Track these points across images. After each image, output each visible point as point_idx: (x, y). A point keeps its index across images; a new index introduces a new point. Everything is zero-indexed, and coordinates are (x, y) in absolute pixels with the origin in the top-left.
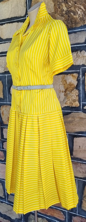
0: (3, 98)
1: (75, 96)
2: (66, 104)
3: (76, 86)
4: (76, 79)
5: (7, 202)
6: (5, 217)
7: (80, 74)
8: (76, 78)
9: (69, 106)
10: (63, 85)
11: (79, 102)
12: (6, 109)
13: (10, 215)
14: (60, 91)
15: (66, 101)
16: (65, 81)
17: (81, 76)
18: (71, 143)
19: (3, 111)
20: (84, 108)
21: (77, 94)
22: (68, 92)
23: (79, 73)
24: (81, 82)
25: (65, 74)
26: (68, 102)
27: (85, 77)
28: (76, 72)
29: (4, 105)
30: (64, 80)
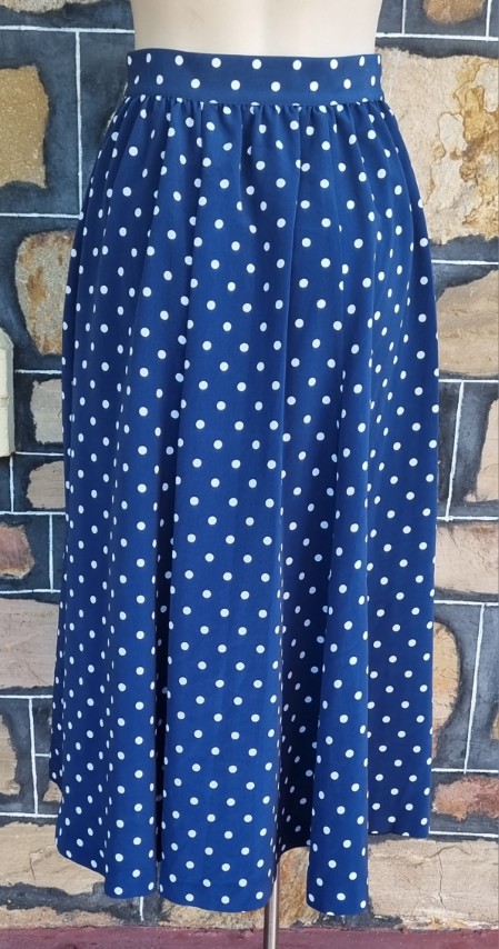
0: (46, 182)
2: (470, 223)
5: (36, 815)
6: (21, 894)
9: (480, 237)
10: (461, 119)
12: (60, 259)
13: (60, 875)
14: (440, 151)
15: (474, 210)
16: (479, 94)
18: (474, 430)
19: (40, 271)
22: (484, 158)
25: (479, 55)
26: (485, 212)
29: (48, 231)
30: (473, 86)
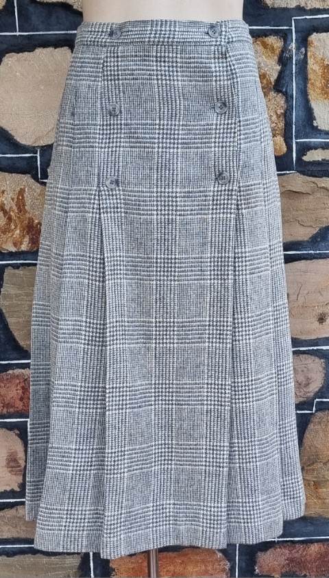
1: (274, 117)
3: (273, 84)
4: (276, 58)
7: (289, 37)
8: (277, 52)
11: (285, 140)
17: (293, 45)
20: (305, 158)
21: (280, 111)
23: (285, 36)
24: (294, 66)
27: (306, 51)
28: (275, 33)
